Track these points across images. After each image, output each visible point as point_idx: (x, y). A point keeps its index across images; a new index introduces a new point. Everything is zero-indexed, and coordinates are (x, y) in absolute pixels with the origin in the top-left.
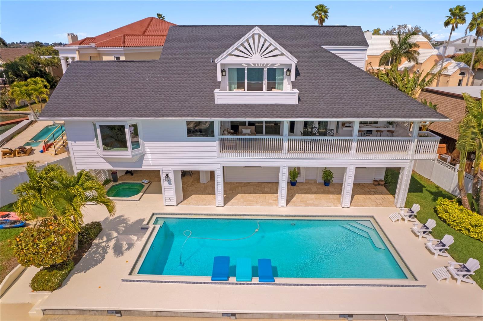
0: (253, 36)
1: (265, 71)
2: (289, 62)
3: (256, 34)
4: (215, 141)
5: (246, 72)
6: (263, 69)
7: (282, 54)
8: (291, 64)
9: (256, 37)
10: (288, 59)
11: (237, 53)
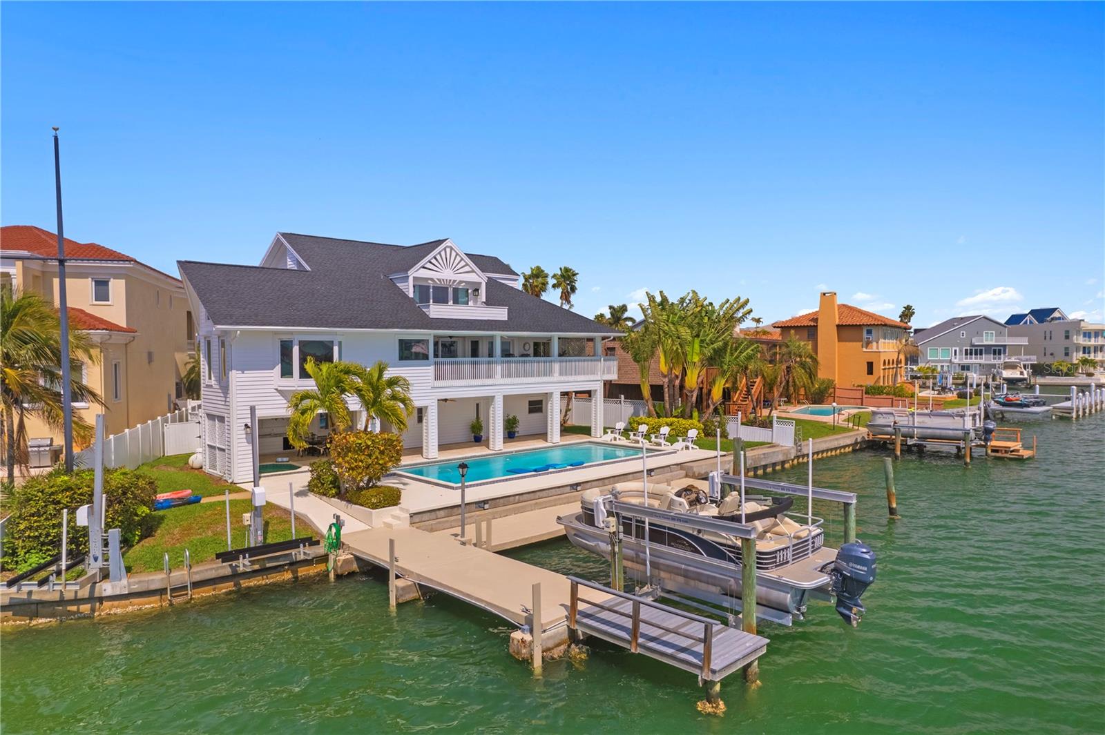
0: (445, 249)
1: (450, 291)
2: (478, 280)
3: (447, 247)
4: (429, 366)
5: (431, 290)
6: (447, 288)
7: (473, 271)
8: (481, 283)
9: (448, 250)
10: (477, 277)
11: (429, 265)
